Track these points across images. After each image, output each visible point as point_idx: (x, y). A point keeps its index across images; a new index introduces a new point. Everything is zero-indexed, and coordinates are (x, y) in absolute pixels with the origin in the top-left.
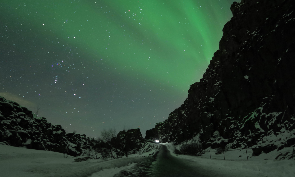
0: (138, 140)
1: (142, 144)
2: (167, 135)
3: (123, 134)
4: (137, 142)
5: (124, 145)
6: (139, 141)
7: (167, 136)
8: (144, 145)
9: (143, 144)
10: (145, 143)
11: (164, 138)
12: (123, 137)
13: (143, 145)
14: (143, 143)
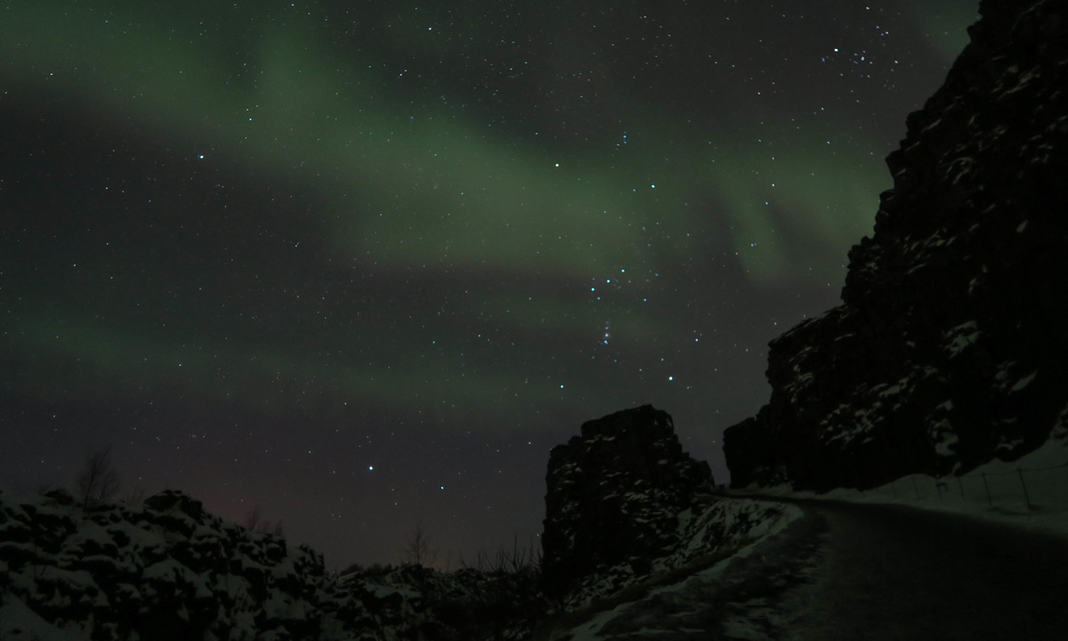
0: (640, 489)
1: (675, 522)
2: (895, 390)
3: (571, 463)
4: (635, 506)
5: (570, 534)
6: (652, 495)
7: (894, 398)
8: (694, 521)
9: (686, 516)
10: (697, 511)
11: (862, 435)
12: (569, 477)
13: (681, 530)
14: (684, 509)
